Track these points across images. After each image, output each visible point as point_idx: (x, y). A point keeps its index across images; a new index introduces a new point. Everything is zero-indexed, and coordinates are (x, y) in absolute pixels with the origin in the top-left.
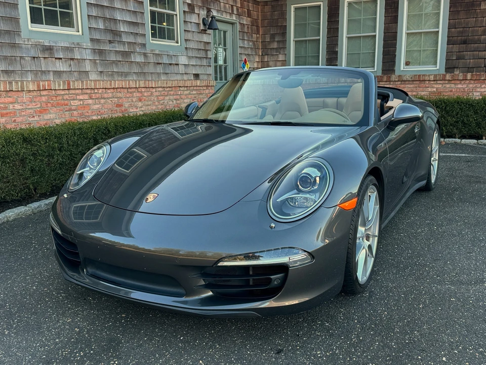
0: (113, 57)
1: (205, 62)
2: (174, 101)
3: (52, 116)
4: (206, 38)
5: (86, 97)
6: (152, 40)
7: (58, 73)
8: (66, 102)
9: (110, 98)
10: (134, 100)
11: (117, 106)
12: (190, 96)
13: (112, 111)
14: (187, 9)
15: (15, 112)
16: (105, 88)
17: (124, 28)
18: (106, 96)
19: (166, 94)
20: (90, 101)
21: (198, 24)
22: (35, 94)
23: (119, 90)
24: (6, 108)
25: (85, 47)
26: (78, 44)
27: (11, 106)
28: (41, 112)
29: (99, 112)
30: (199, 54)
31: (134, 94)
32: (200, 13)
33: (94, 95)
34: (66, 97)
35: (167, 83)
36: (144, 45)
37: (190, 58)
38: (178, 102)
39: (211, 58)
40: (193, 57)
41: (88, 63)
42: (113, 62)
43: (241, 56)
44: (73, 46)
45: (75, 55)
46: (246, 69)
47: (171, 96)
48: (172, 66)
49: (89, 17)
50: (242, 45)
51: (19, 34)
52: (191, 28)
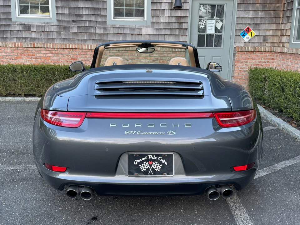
0: (75, 30)
1: (177, 33)
3: (24, 60)
4: (180, 13)
5: (48, 52)
6: (114, 18)
7: (34, 39)
8: (34, 54)
9: (66, 54)
10: (88, 57)
11: (72, 59)
12: (148, 58)
13: (68, 62)
15: (2, 57)
16: (63, 48)
17: (86, 12)
18: (63, 52)
19: (120, 54)
20: (51, 55)
21: (171, 4)
22: (14, 48)
23: (74, 50)
25: (52, 25)
26: (47, 23)
27: (1, 54)
28: (17, 58)
29: (57, 61)
30: (168, 26)
31: (88, 53)
33: (53, 52)
34: (34, 51)
36: (105, 22)
37: (157, 29)
38: (134, 61)
39: (187, 29)
40: (160, 29)
41: (54, 33)
42: (75, 33)
43: (239, 26)
44: (44, 24)
45: (45, 29)
46: (248, 37)
47: (125, 57)
48: (134, 35)
49: (57, 7)
50: (242, 16)
51: (10, 20)
52: (161, 7)
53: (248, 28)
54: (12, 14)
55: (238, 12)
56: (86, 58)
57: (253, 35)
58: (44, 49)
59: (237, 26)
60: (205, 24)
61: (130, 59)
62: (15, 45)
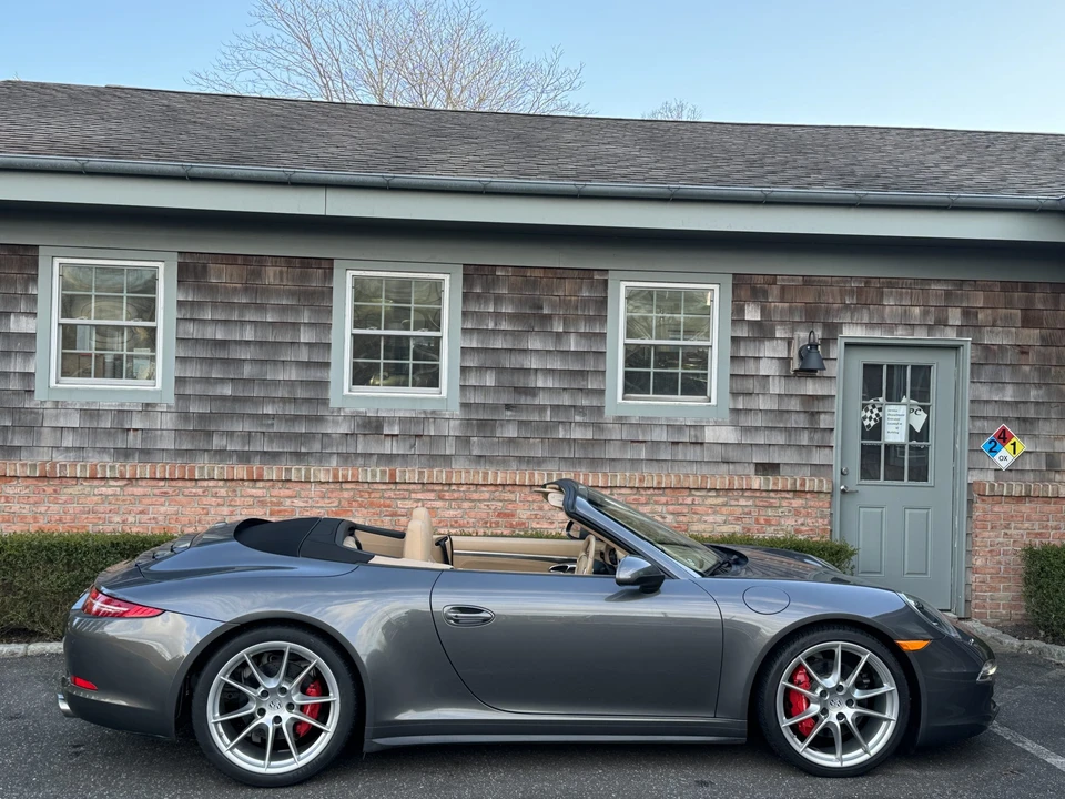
0: (511, 432)
1: (804, 439)
2: (670, 518)
4: (811, 387)
5: (431, 496)
6: (623, 399)
7: (390, 458)
8: (388, 502)
9: (484, 500)
11: (499, 515)
12: (724, 509)
13: (486, 523)
14: (743, 332)
15: (293, 511)
16: (477, 485)
17: (545, 381)
18: (475, 496)
19: (643, 500)
20: (439, 504)
21: (786, 361)
22: (332, 486)
23: (507, 488)
24: (279, 504)
25: (447, 417)
26: (433, 412)
27: (288, 502)
28: (337, 513)
29: (456, 522)
30: (779, 422)
32: (796, 337)
33: (447, 494)
34: (391, 494)
35: (641, 480)
36: (600, 410)
37: (747, 430)
38: (681, 519)
39: (832, 429)
40: (757, 428)
41: (451, 441)
42: (511, 440)
43: (979, 423)
44: (423, 416)
45: (426, 430)
46: (1005, 457)
47: (656, 506)
48: (681, 446)
49: (464, 369)
50: (985, 397)
51: (325, 402)
52: (758, 369)
53: (1004, 431)
54: (332, 386)
55: (973, 385)
56: (541, 513)
57: (1020, 448)
58: (420, 487)
59: (973, 426)
60: (877, 415)
61: (672, 513)
62: (336, 475)
